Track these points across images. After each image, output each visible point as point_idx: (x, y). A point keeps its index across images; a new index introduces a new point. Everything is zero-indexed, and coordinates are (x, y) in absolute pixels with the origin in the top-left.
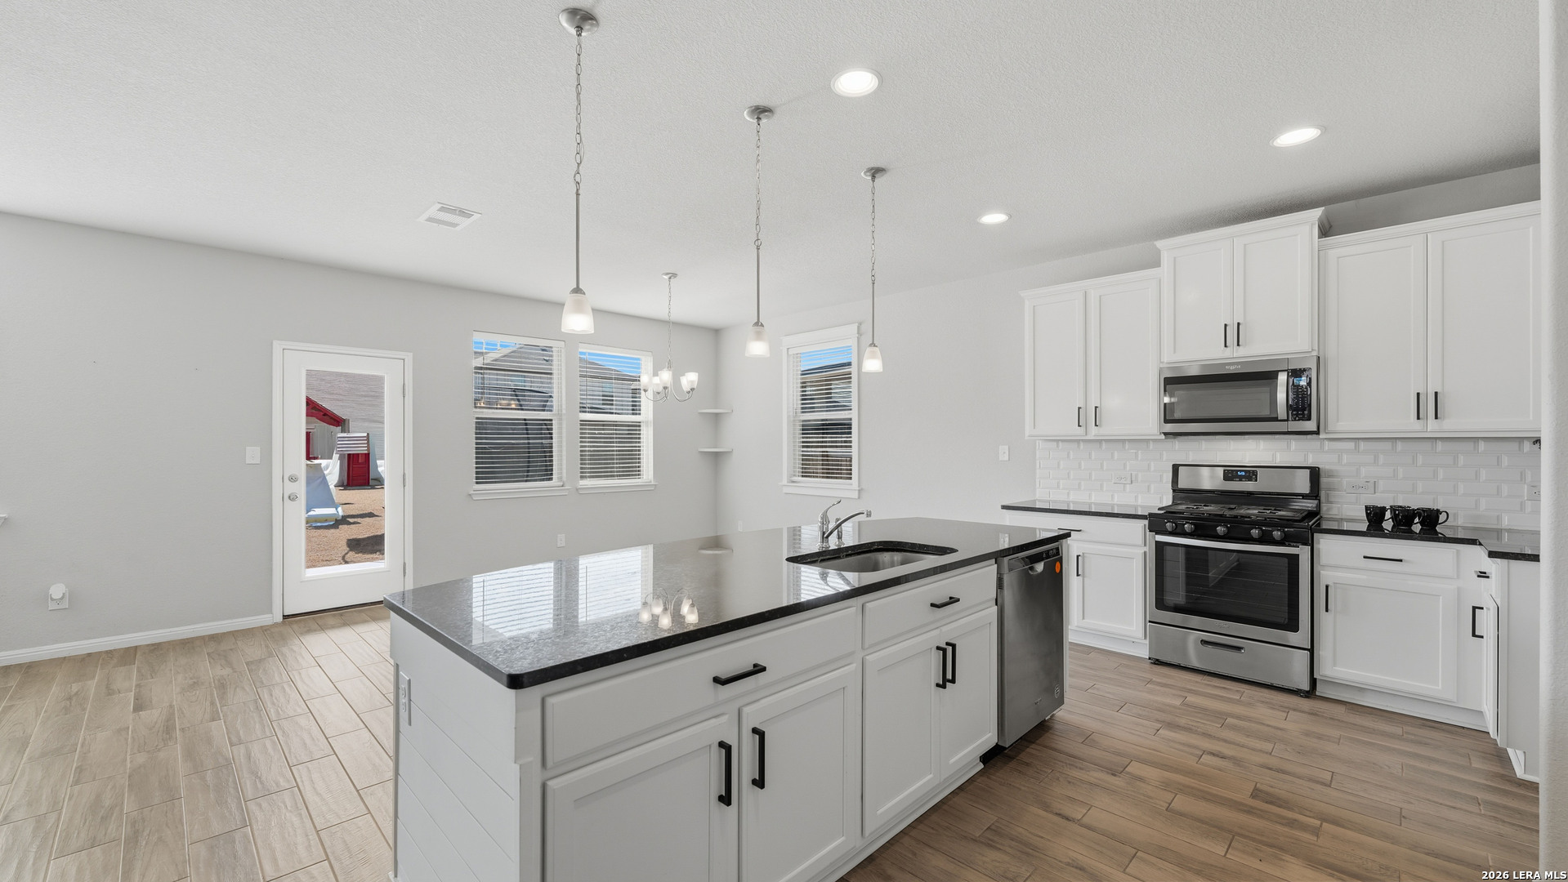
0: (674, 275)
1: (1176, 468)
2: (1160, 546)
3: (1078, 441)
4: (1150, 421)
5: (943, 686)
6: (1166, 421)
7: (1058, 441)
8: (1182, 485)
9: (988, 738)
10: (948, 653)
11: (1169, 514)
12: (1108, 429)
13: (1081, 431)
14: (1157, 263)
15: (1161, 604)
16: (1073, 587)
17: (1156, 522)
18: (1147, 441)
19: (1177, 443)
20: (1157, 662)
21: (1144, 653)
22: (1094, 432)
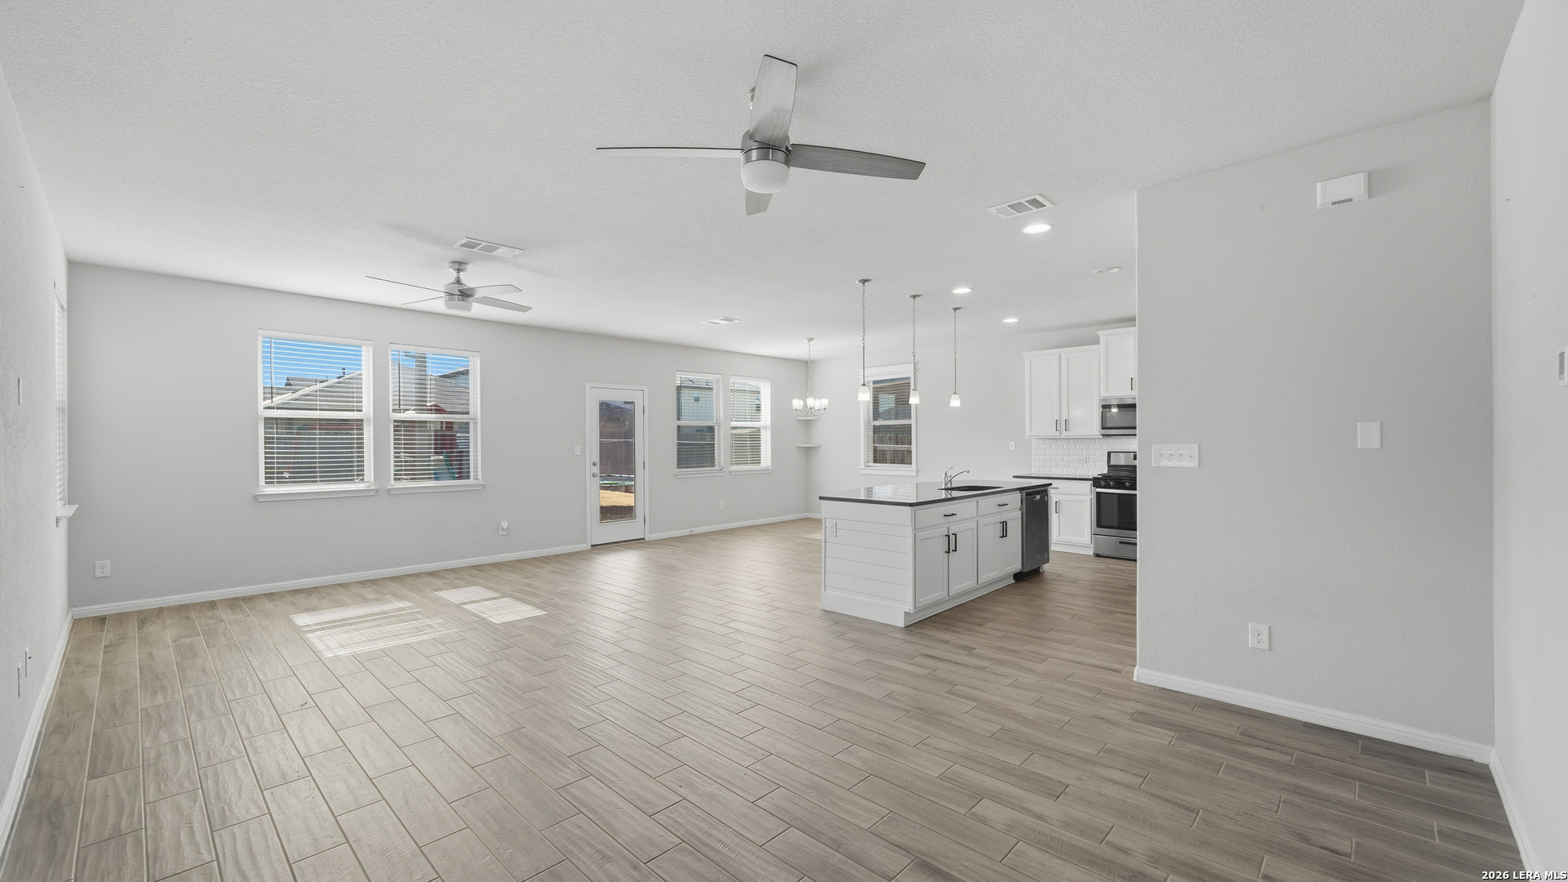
0: (812, 339)
1: (1109, 454)
2: (1098, 494)
3: (1056, 439)
4: (1095, 429)
5: (1003, 537)
6: (1103, 428)
7: (1044, 439)
8: (1113, 463)
9: (1017, 566)
10: (1004, 524)
11: (1105, 478)
12: (1072, 433)
13: (1057, 433)
14: (1097, 342)
15: (1099, 524)
16: (1054, 519)
17: (1097, 482)
18: (1095, 439)
19: (1111, 440)
20: (1098, 555)
21: (1091, 552)
22: (1065, 434)
